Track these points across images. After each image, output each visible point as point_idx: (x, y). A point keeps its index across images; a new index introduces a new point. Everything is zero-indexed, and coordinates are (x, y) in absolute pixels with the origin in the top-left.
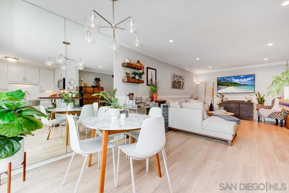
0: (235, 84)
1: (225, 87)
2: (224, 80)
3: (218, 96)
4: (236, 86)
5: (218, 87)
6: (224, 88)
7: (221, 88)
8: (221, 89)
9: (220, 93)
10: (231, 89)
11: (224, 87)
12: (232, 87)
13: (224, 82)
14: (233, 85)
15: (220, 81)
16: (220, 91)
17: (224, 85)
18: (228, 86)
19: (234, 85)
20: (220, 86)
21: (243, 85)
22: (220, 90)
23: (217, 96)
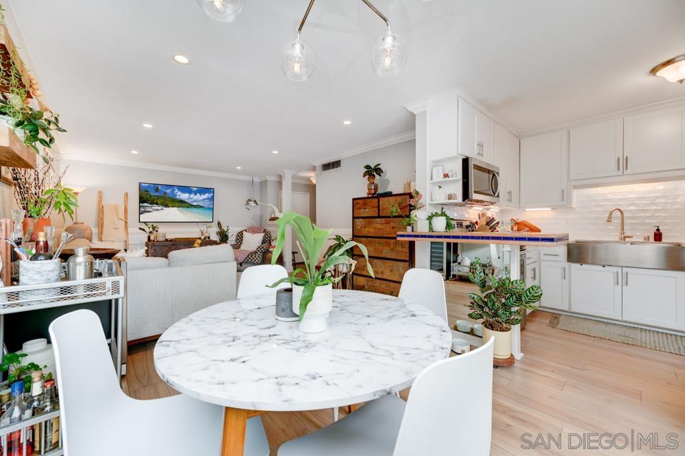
0: (182, 204)
1: (160, 208)
2: (157, 190)
3: (144, 230)
4: (183, 207)
5: (140, 206)
6: (158, 210)
7: (150, 210)
8: (149, 212)
9: (145, 223)
10: (173, 213)
11: (156, 207)
12: (175, 209)
13: (157, 196)
14: (177, 204)
15: (147, 191)
16: (144, 217)
17: (157, 204)
18: (167, 206)
19: (179, 204)
20: (145, 204)
21: (195, 206)
22: (146, 214)
23: (140, 229)
